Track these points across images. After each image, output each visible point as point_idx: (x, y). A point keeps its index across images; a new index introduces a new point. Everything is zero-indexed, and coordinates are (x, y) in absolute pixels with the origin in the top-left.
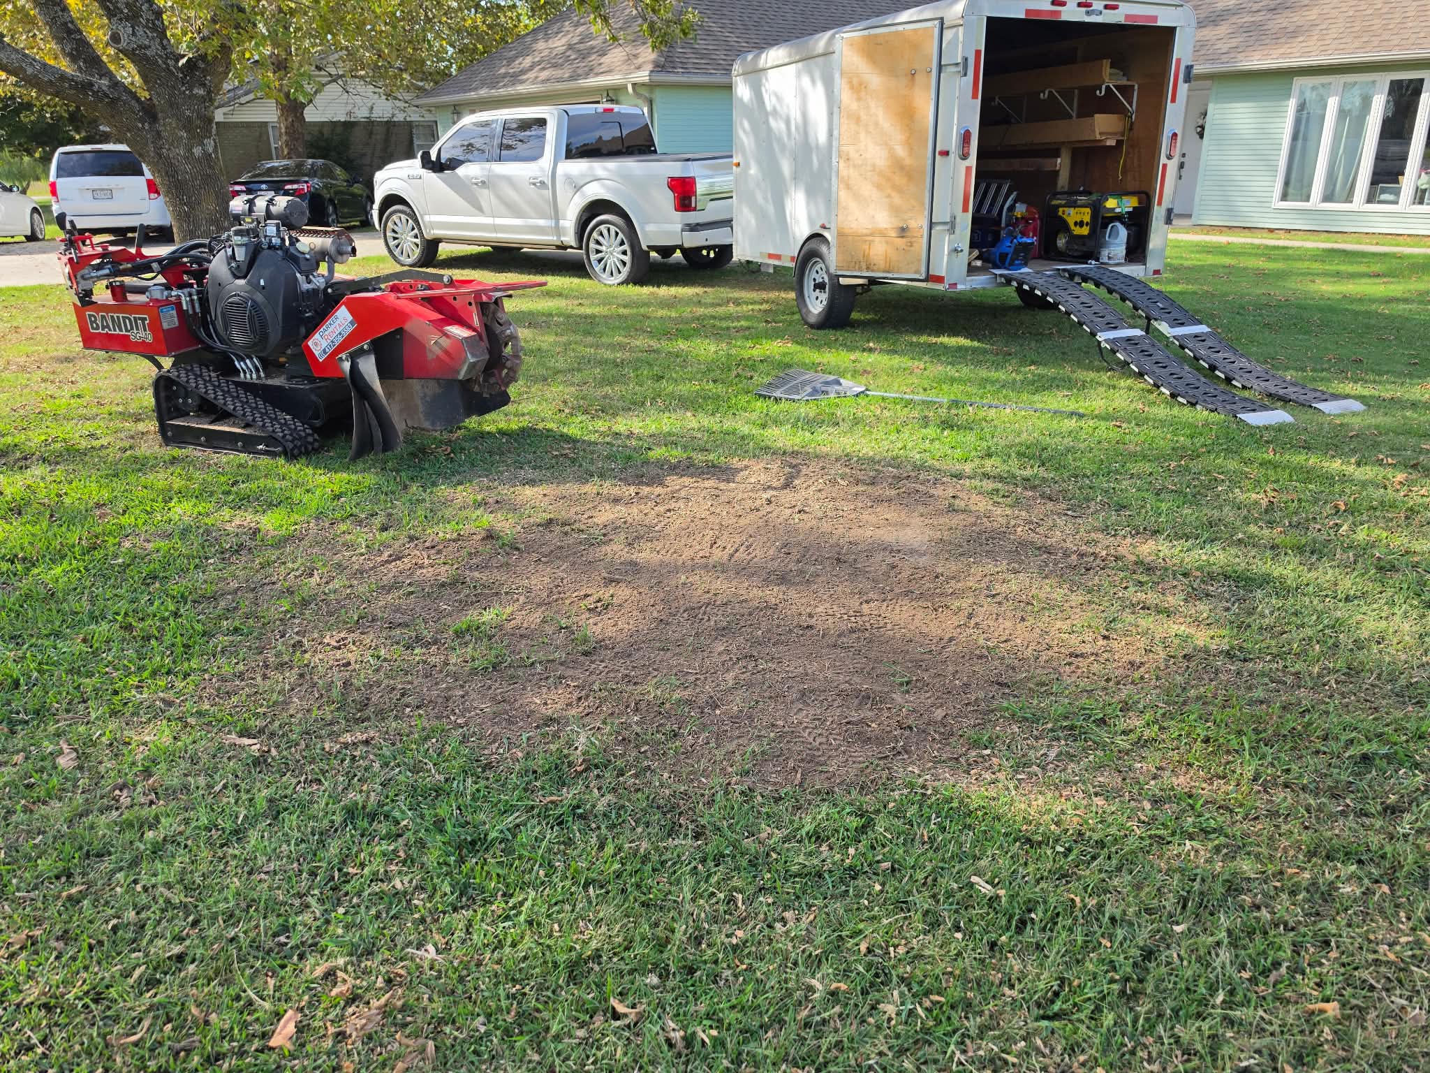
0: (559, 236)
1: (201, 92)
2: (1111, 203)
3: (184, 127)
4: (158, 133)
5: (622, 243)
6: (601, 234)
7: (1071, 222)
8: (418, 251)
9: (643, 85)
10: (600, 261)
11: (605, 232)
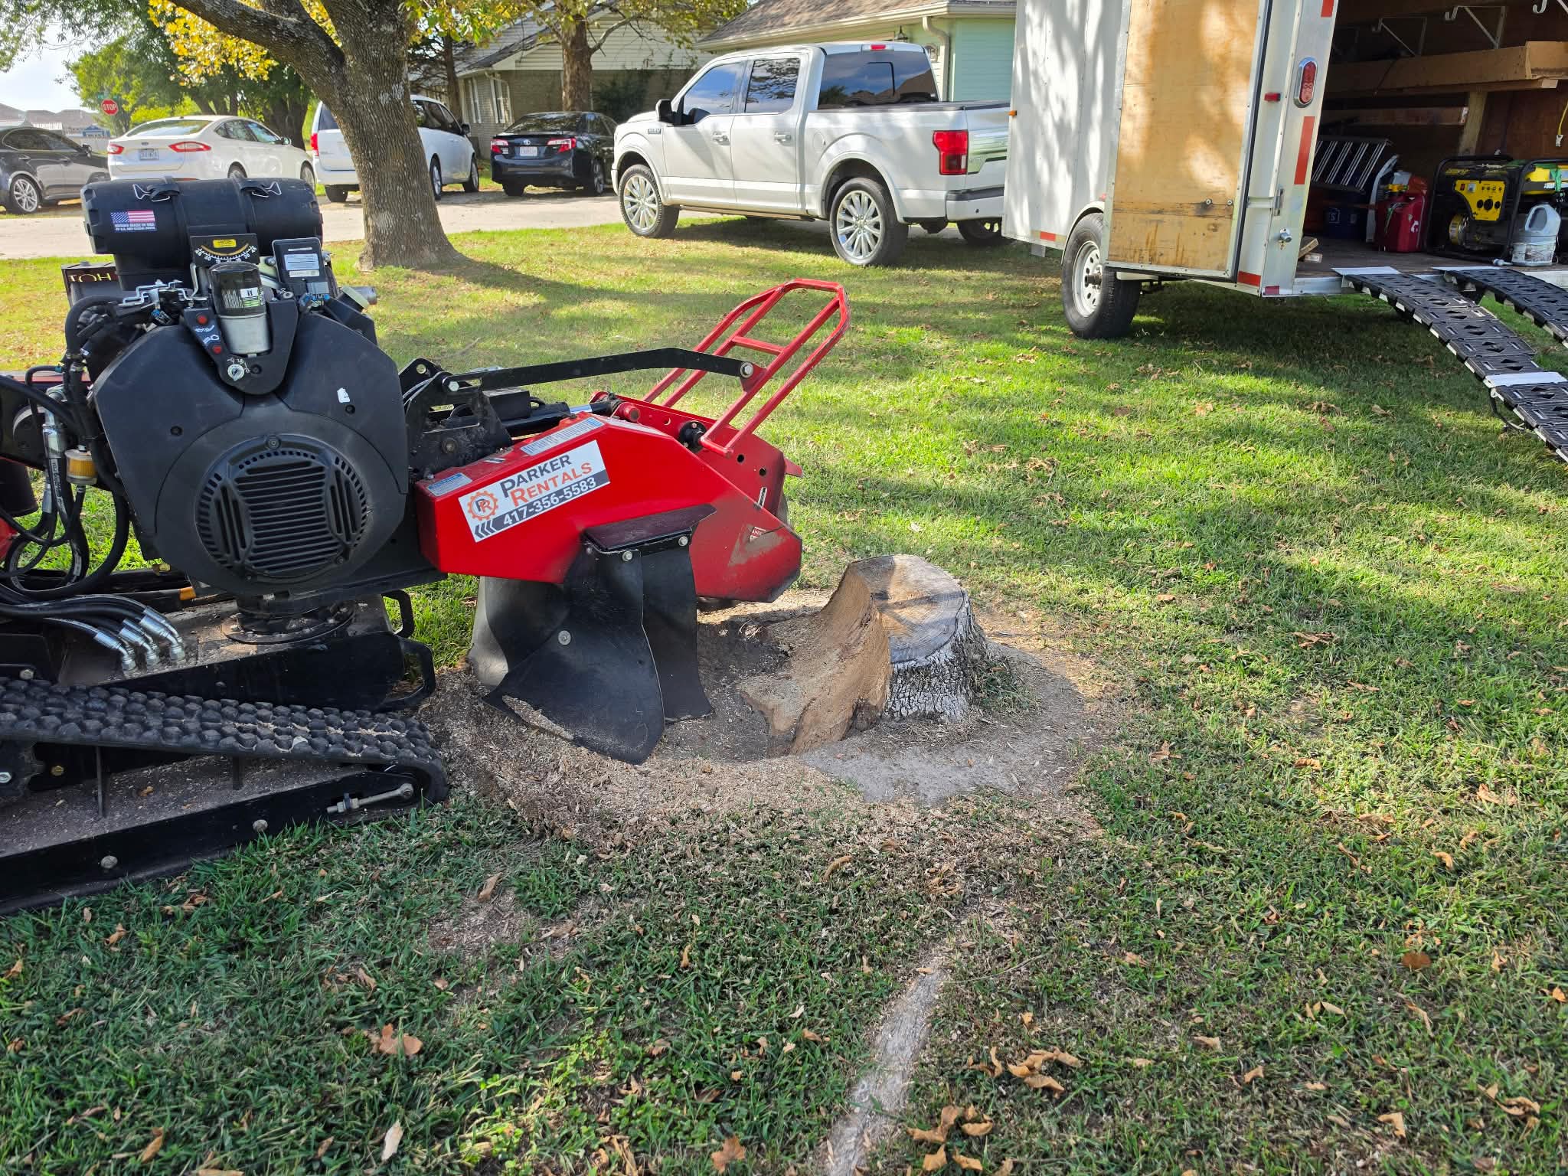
0: (803, 202)
1: (391, 29)
2: (1540, 175)
3: (370, 71)
4: (344, 77)
5: (875, 214)
6: (852, 203)
7: (1472, 201)
8: (654, 218)
9: (941, 18)
10: (848, 235)
11: (856, 199)
